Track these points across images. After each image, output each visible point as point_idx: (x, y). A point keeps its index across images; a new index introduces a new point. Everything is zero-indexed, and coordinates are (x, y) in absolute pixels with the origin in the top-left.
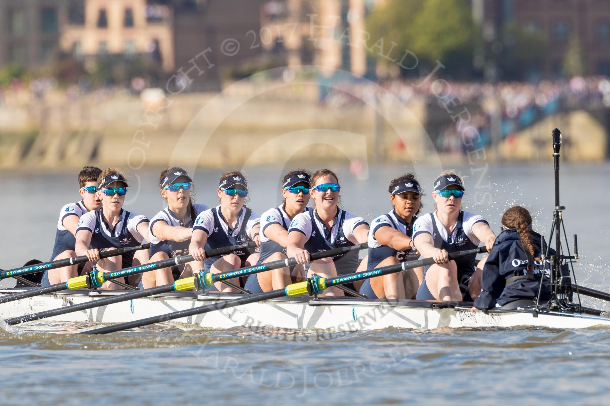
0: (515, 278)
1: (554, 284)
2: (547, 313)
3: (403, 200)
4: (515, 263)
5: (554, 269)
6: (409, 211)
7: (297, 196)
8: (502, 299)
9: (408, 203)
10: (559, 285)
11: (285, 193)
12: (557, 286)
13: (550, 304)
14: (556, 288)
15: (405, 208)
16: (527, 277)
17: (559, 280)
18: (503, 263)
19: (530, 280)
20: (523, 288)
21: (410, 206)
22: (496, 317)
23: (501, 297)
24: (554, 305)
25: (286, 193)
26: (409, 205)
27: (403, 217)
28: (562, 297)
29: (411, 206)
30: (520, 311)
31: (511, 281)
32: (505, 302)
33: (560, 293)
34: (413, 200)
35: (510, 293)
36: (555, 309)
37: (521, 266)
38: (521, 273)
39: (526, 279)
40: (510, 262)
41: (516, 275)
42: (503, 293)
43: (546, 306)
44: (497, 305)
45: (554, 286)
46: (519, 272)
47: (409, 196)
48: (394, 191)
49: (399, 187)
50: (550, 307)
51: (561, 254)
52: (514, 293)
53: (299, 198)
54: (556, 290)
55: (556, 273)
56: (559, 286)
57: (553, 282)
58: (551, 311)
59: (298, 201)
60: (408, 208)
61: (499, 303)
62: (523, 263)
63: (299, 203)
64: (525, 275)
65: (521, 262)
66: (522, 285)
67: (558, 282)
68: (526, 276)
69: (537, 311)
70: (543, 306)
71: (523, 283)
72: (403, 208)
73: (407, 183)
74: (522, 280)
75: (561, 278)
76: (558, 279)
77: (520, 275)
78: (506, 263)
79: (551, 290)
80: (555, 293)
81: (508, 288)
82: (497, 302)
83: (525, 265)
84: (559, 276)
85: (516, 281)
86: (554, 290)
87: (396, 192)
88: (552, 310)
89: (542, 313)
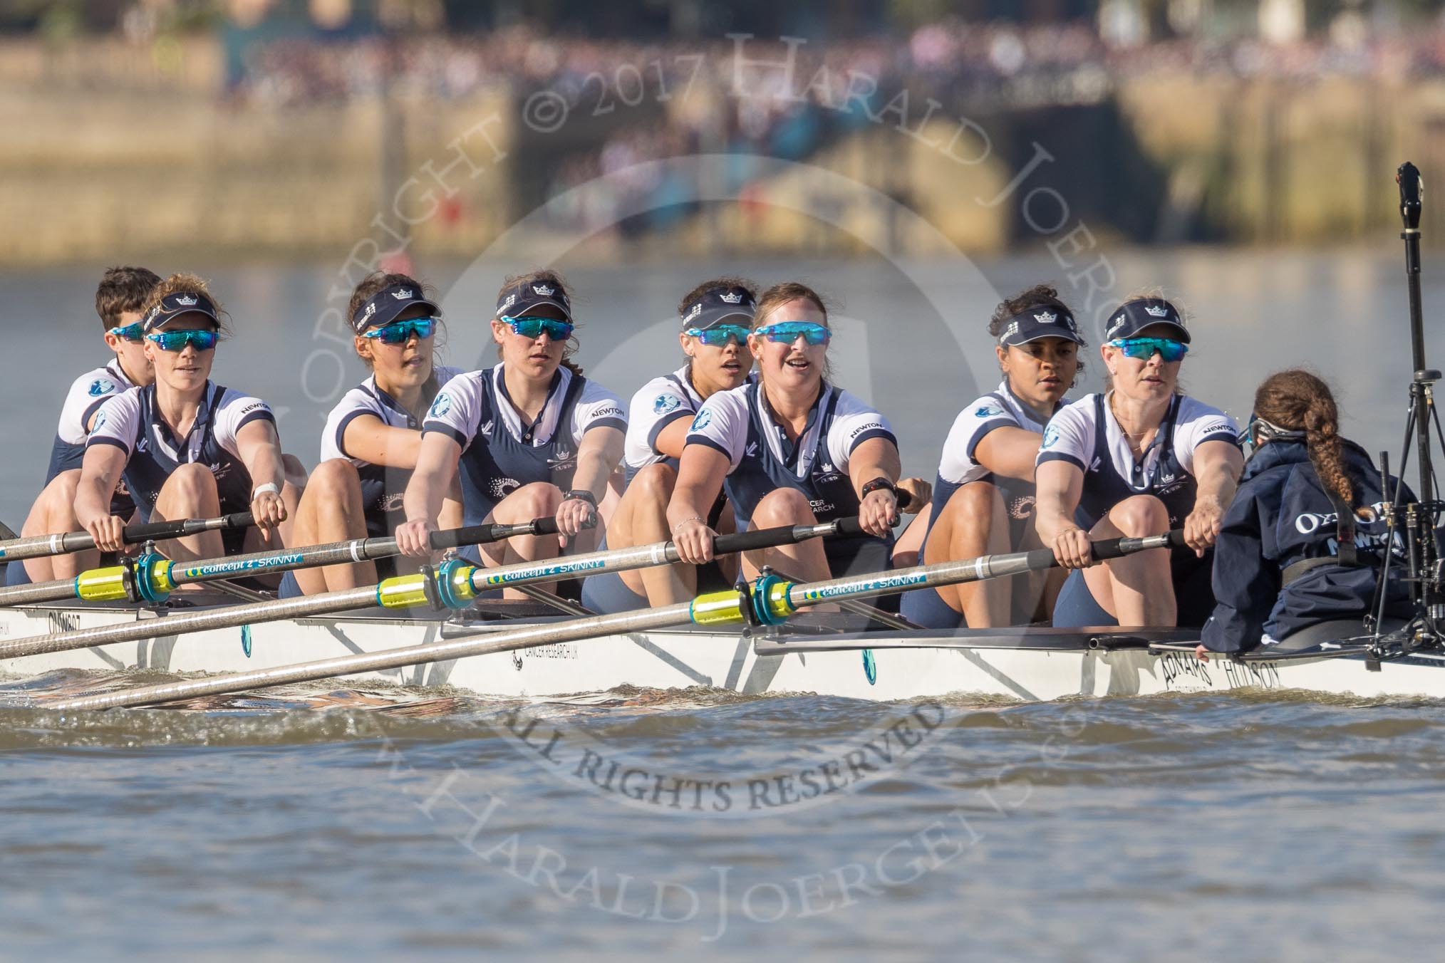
0: (1306, 563)
1: (1419, 580)
2: (1405, 659)
3: (1032, 360)
4: (1305, 525)
5: (1418, 540)
7: (722, 352)
8: (1278, 622)
10: (1432, 581)
11: (688, 343)
12: (1429, 583)
13: (1412, 631)
14: (1424, 589)
15: (1038, 381)
16: (1338, 560)
17: (1432, 569)
18: (1273, 525)
19: (1348, 566)
20: (1333, 589)
21: (1051, 374)
22: (1265, 671)
23: (1273, 616)
24: (1422, 634)
25: (691, 344)
26: (1048, 371)
27: (1034, 403)
28: (1438, 613)
29: (1054, 375)
30: (1330, 654)
31: (1296, 573)
32: (1287, 629)
33: (1437, 603)
34: (1058, 358)
35: (1298, 606)
36: (1426, 646)
38: (1322, 550)
39: (1336, 563)
40: (1290, 521)
41: (1308, 556)
42: (1278, 607)
44: (1266, 639)
45: (1418, 586)
46: (1316, 547)
48: (1007, 335)
49: (1019, 325)
50: (1410, 640)
51: (1435, 498)
52: (1309, 605)
53: (726, 358)
54: (1425, 594)
55: (1425, 549)
56: (1433, 585)
57: (1418, 575)
58: (1413, 652)
59: (725, 366)
61: (1270, 634)
62: (1325, 523)
63: (728, 371)
64: (1334, 553)
65: (1321, 520)
66: (1330, 582)
67: (1430, 574)
68: (1336, 556)
69: (1376, 654)
70: (1392, 638)
71: (1330, 576)
73: (1040, 314)
74: (1326, 568)
75: (1437, 563)
76: (1429, 565)
77: (1319, 555)
78: (1279, 523)
79: (1412, 595)
80: (1424, 603)
81: (1291, 592)
82: (1265, 629)
84: (1432, 557)
85: (1310, 570)
86: (1419, 594)
87: (1013, 339)
88: (1417, 649)
89: (1392, 659)
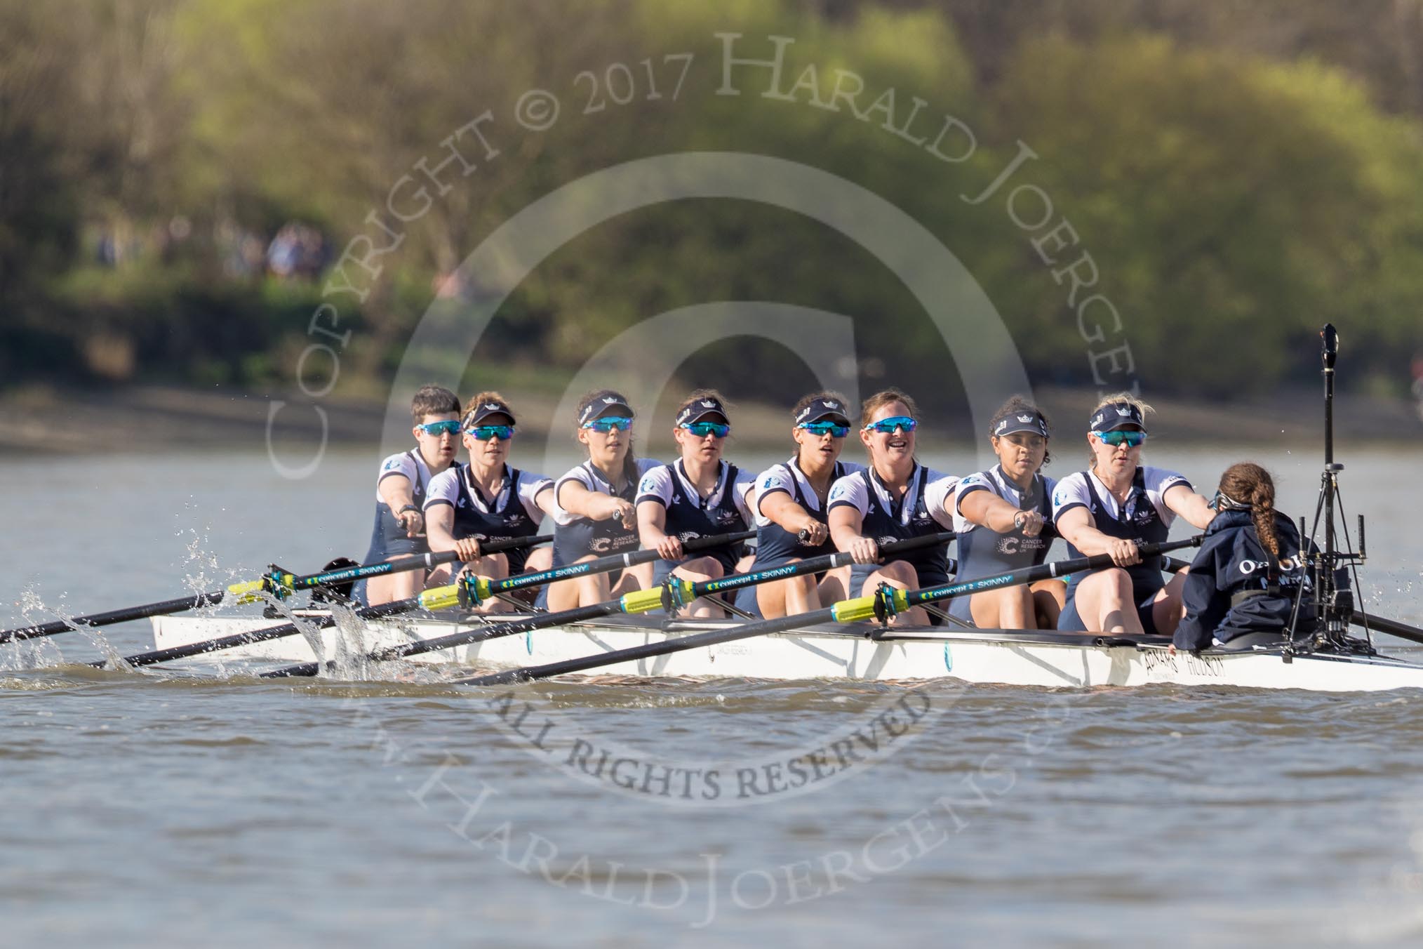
0: (1244, 593)
1: (1321, 604)
2: (1309, 656)
3: (1013, 446)
4: (1246, 567)
5: (1323, 578)
6: (1024, 466)
7: (821, 439)
8: (1224, 630)
9: (1023, 452)
10: (1330, 605)
11: (798, 434)
12: (1328, 606)
13: (1315, 639)
14: (1325, 610)
15: (1017, 461)
16: (1268, 592)
17: (1330, 597)
18: (1225, 568)
19: (1274, 596)
20: (1263, 610)
21: (1026, 456)
22: (1214, 663)
23: (1221, 626)
24: (1322, 641)
25: (800, 434)
26: (1024, 455)
27: (1015, 477)
28: (1337, 627)
29: (1028, 458)
30: (1259, 652)
31: (1240, 599)
32: (1230, 635)
33: (1333, 620)
34: (1031, 447)
35: (1238, 620)
36: (1324, 648)
37: (1256, 571)
38: (1257, 585)
39: (1265, 594)
40: (1237, 566)
41: (1247, 588)
42: (1226, 620)
43: (1306, 643)
44: (1215, 642)
45: (1321, 608)
46: (1252, 582)
47: (1024, 440)
48: (999, 429)
49: (1007, 423)
50: (1313, 644)
51: (1335, 550)
52: (1246, 620)
53: (824, 443)
54: (1325, 614)
55: (1327, 583)
56: (1331, 607)
57: (1321, 601)
58: (1315, 652)
59: (823, 449)
60: (1022, 461)
61: (1218, 638)
62: (1260, 567)
63: (824, 453)
64: (1264, 587)
65: (1257, 565)
66: (1261, 606)
67: (1329, 601)
68: (1266, 590)
69: (1290, 653)
70: (1301, 643)
71: (1261, 602)
72: (1014, 462)
73: (1021, 416)
74: (1259, 597)
75: (1334, 593)
76: (1329, 594)
77: (1254, 589)
78: (1229, 567)
79: (1316, 614)
80: (1324, 620)
81: (1235, 611)
82: (1215, 635)
83: (1264, 569)
84: (1331, 590)
85: (1248, 598)
86: (1321, 614)
87: (1001, 432)
88: (1317, 650)
89: (1301, 656)
